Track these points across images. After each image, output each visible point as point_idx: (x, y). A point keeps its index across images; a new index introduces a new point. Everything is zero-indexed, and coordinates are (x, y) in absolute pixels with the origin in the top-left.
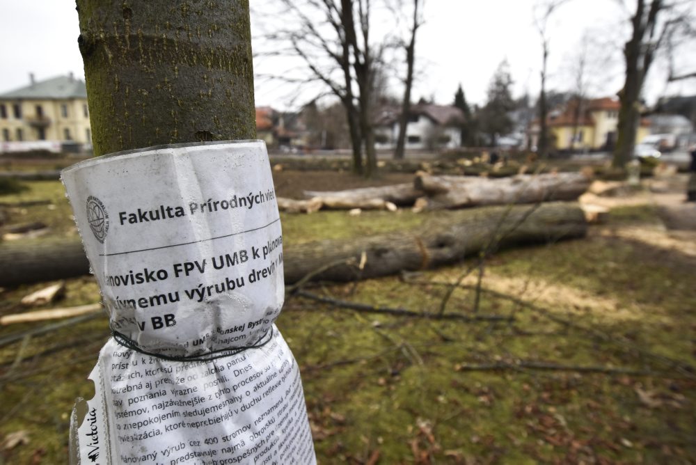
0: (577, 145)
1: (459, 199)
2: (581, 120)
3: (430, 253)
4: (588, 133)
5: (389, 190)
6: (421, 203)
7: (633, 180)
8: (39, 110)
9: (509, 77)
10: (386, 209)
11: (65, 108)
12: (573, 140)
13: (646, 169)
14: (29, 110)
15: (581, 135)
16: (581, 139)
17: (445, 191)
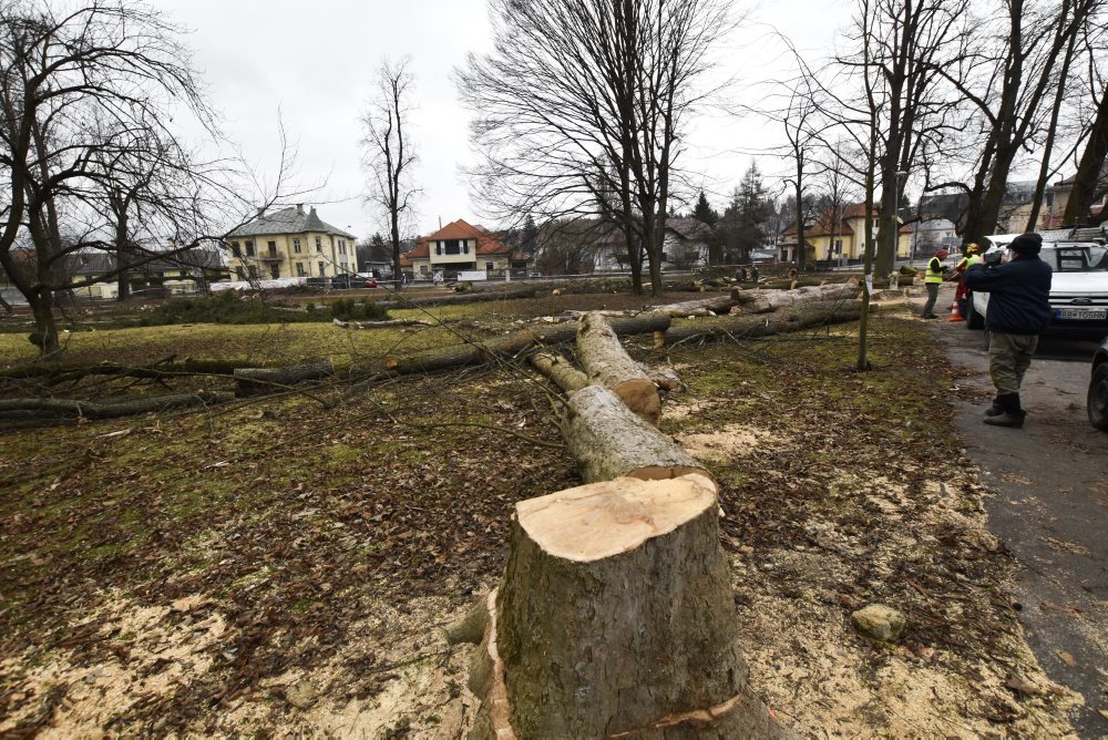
0: (835, 256)
1: (763, 305)
2: (838, 230)
3: (789, 324)
4: (846, 241)
5: (705, 301)
6: (735, 310)
7: (894, 288)
8: (272, 245)
9: (758, 185)
10: (708, 315)
11: (296, 242)
12: (830, 251)
13: (906, 278)
14: (262, 247)
15: (839, 245)
16: (838, 251)
17: (753, 300)
